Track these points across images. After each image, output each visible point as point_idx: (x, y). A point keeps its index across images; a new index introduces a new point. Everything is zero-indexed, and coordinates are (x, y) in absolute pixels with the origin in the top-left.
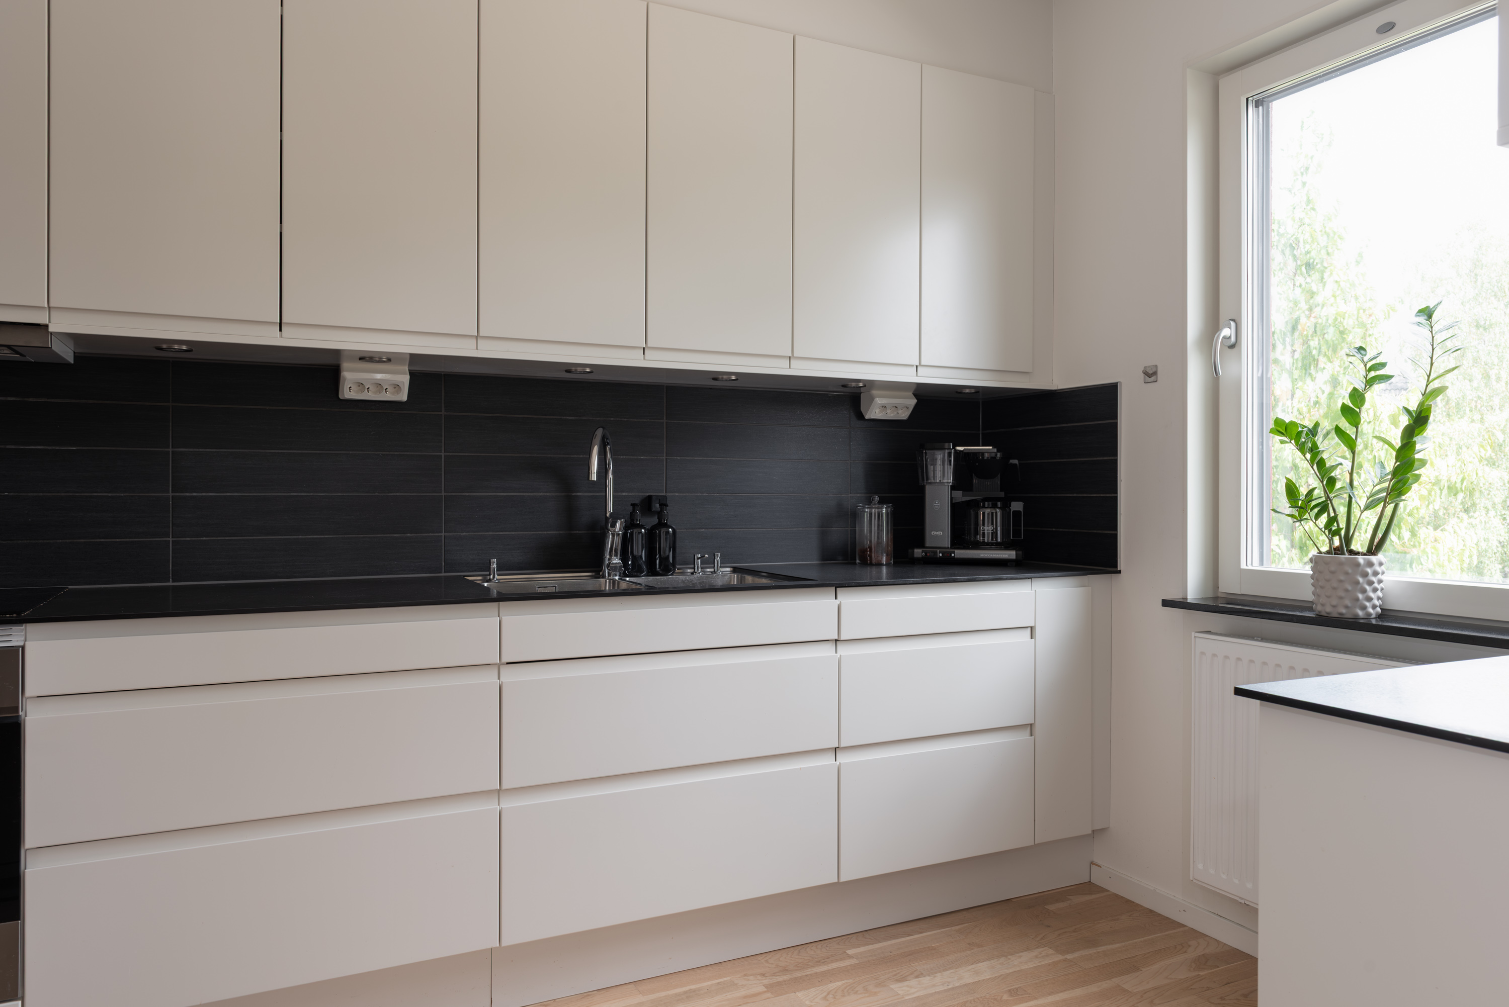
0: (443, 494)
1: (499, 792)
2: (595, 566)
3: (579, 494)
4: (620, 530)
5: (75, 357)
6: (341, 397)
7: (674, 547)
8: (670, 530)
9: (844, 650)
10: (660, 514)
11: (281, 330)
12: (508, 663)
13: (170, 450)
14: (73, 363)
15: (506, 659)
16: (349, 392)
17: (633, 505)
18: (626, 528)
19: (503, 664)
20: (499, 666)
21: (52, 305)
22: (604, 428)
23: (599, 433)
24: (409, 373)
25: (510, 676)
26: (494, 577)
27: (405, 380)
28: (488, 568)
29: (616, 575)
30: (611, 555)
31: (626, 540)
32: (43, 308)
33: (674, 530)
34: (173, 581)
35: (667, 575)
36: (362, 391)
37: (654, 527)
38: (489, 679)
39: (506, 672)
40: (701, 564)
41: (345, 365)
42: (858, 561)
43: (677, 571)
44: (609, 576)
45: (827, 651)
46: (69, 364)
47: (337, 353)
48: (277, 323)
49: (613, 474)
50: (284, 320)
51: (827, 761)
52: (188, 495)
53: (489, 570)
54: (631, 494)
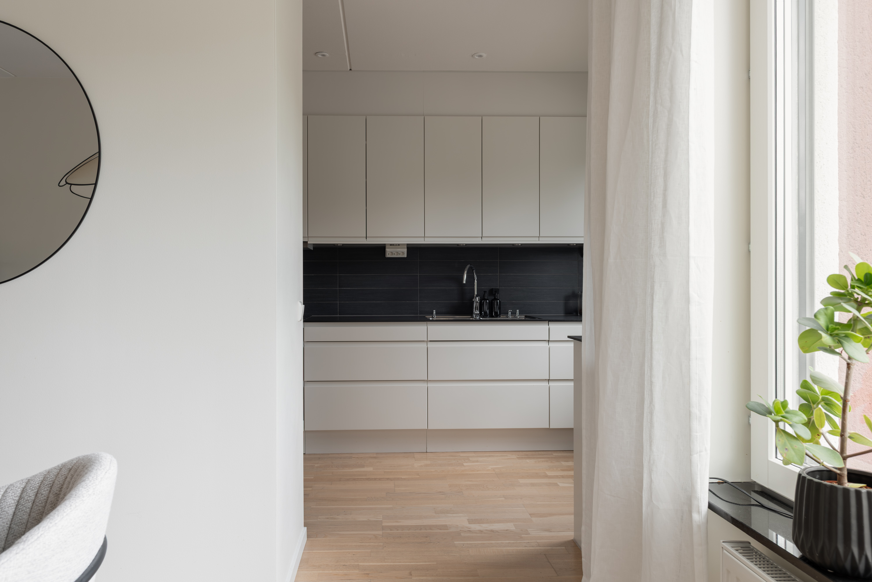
0: (419, 288)
1: (427, 381)
2: (471, 313)
3: (466, 288)
4: (478, 300)
5: (313, 248)
6: (386, 257)
7: (500, 308)
8: (498, 301)
9: (552, 345)
10: (494, 295)
11: (366, 239)
12: (430, 341)
13: (338, 275)
14: (313, 249)
15: (429, 340)
16: (388, 255)
17: (485, 292)
18: (481, 300)
19: (428, 341)
20: (427, 341)
21: (308, 236)
22: (471, 265)
23: (468, 266)
24: (407, 248)
25: (430, 345)
26: (434, 316)
27: (405, 250)
28: (432, 313)
29: (477, 317)
30: (475, 310)
31: (481, 305)
32: (307, 237)
33: (500, 301)
34: (339, 315)
35: (497, 318)
36: (392, 254)
37: (492, 300)
38: (424, 345)
39: (429, 343)
40: (511, 314)
41: (387, 247)
42: (579, 314)
43: (501, 316)
44: (475, 317)
45: (545, 344)
46: (312, 250)
47: (385, 244)
48: (364, 237)
49: (477, 280)
50: (367, 236)
51: (546, 384)
52: (343, 288)
53: (433, 314)
54: (485, 288)
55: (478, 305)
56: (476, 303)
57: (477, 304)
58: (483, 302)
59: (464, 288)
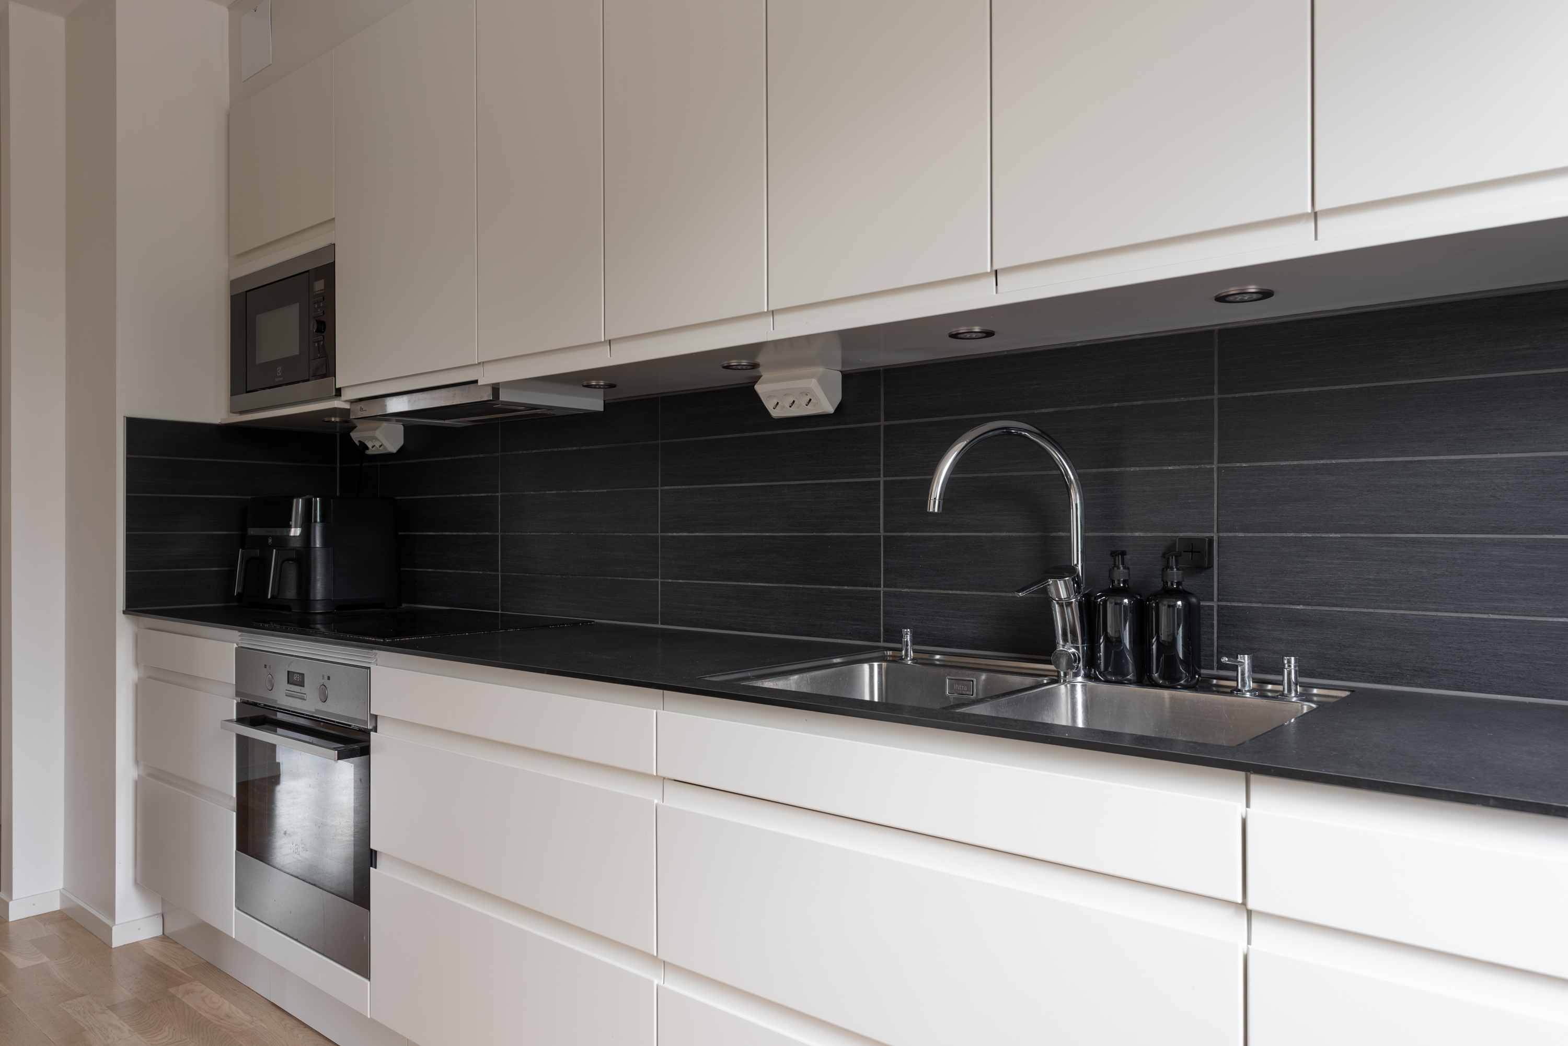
0: (882, 533)
1: (660, 962)
11: (610, 348)
13: (660, 489)
34: (661, 624)
39: (668, 790)
52: (670, 534)
53: (900, 642)
54: (1149, 534)
55: (1073, 615)
56: (1061, 606)
57: (1068, 611)
58: (1105, 602)
59: (1053, 534)
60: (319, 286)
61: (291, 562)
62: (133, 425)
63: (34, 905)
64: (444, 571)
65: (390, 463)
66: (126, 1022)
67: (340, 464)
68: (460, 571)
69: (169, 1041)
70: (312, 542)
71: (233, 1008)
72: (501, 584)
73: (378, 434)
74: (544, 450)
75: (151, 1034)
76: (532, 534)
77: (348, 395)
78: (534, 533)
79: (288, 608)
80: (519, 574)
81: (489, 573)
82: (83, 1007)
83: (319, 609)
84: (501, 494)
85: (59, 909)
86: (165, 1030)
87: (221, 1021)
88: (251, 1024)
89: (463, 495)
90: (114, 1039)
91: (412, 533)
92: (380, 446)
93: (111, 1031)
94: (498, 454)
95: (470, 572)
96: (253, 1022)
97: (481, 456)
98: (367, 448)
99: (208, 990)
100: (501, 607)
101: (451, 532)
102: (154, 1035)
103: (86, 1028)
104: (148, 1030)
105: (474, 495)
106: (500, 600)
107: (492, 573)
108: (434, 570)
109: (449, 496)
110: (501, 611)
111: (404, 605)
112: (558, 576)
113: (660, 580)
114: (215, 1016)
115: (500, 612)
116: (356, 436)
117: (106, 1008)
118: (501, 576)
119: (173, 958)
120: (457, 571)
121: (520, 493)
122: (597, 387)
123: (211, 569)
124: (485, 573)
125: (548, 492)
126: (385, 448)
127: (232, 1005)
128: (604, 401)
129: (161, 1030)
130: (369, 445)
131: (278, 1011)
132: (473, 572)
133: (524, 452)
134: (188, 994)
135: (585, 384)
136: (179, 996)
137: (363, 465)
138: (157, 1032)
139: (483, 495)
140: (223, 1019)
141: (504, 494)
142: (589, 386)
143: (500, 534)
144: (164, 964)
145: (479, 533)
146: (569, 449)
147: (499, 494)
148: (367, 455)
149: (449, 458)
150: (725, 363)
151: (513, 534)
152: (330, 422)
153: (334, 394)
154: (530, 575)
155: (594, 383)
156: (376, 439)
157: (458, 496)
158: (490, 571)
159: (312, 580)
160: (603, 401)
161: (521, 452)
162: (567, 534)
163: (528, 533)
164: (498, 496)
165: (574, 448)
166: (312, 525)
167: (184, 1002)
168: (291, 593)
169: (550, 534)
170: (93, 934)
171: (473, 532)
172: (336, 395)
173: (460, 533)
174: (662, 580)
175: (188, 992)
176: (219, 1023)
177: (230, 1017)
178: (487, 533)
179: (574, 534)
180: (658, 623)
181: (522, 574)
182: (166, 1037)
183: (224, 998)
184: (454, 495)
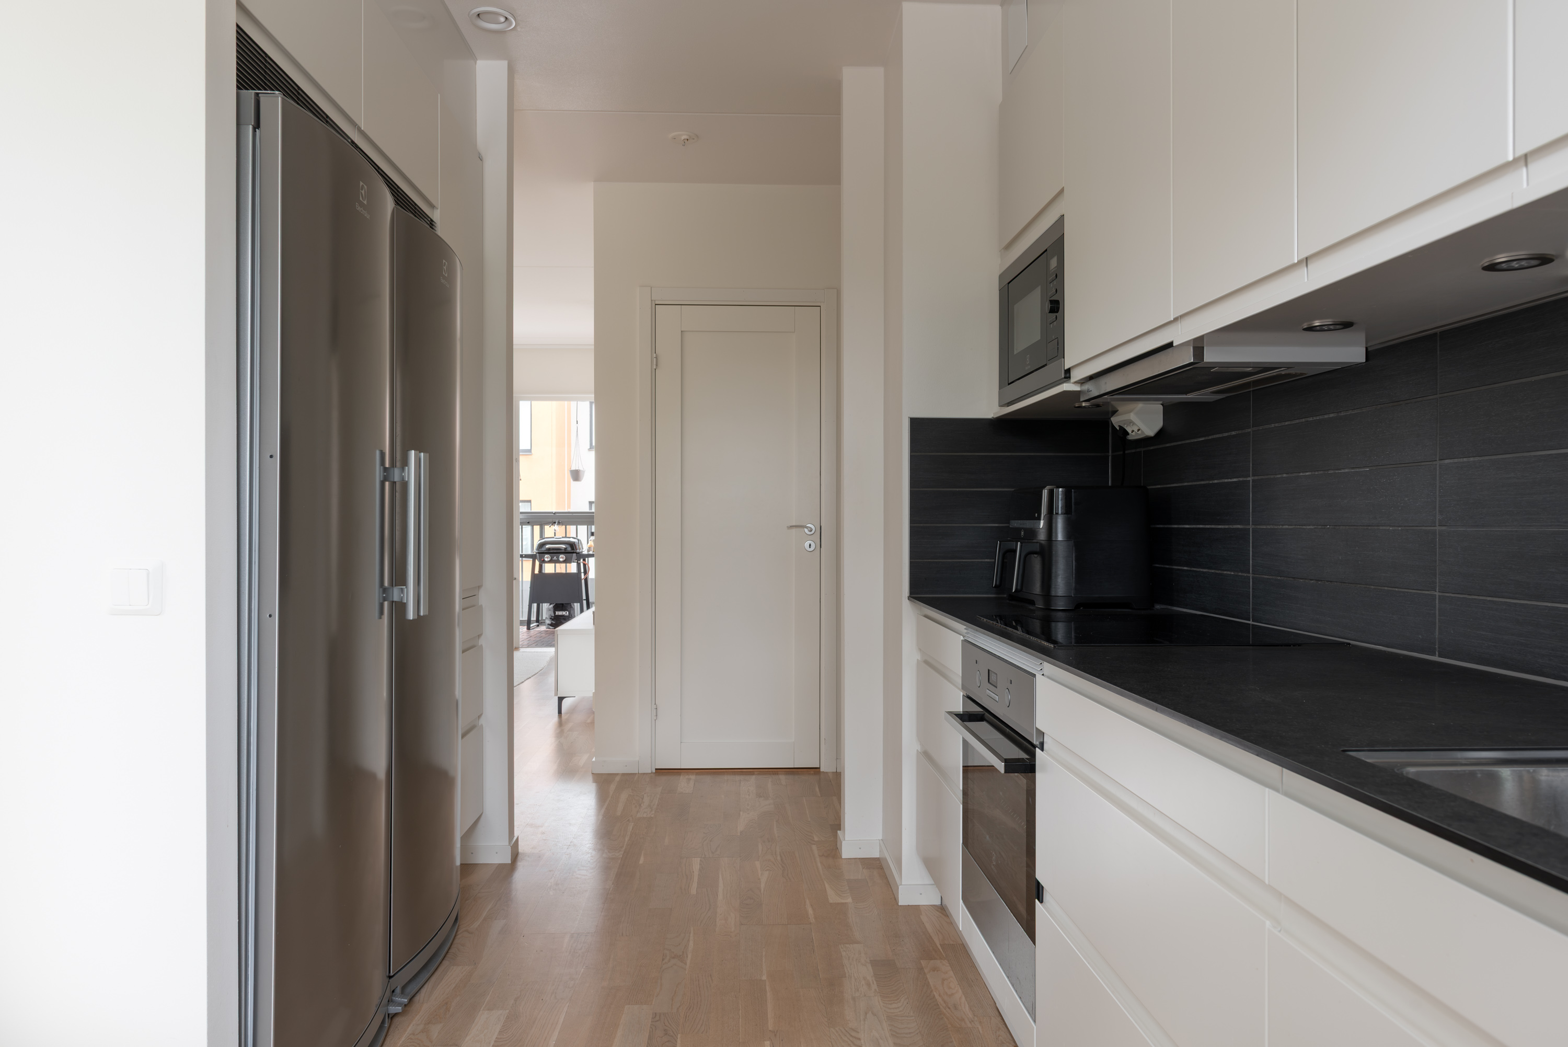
60: (1054, 263)
61: (1036, 556)
62: (917, 425)
63: (860, 848)
64: (1198, 570)
65: (1152, 448)
66: (876, 981)
67: (1112, 452)
68: (1213, 571)
69: (899, 1013)
70: (1054, 534)
71: (963, 999)
72: (1253, 589)
73: (1132, 417)
74: (1297, 421)
75: (889, 1001)
76: (1285, 527)
77: (1077, 375)
78: (1287, 527)
79: (1032, 603)
80: (1271, 577)
81: (1240, 574)
82: (854, 954)
83: (1060, 605)
84: (1253, 478)
85: (878, 857)
86: (900, 1001)
87: (947, 1009)
88: (970, 1022)
89: (1216, 481)
90: (861, 994)
91: (1166, 526)
92: (1139, 430)
93: (863, 985)
94: (1249, 430)
95: (1222, 572)
96: (973, 1021)
97: (1233, 433)
98: (1128, 434)
99: (951, 973)
100: (1253, 618)
101: (1204, 525)
102: (890, 1002)
103: (847, 975)
104: (888, 995)
105: (1226, 481)
106: (1251, 608)
107: (1243, 574)
108: (1189, 569)
109: (1202, 483)
110: (1253, 621)
111: (1158, 607)
112: (1313, 581)
113: (1437, 594)
114: (945, 1002)
115: (1251, 622)
116: (1116, 421)
117: (869, 961)
118: (1253, 579)
119: (939, 931)
120: (1210, 571)
121: (1272, 477)
122: (1326, 328)
123: (983, 560)
124: (1236, 574)
125: (1301, 474)
126: (1143, 432)
127: (963, 995)
128: (1367, 349)
129: (898, 999)
130: (1129, 430)
131: (999, 1019)
132: (1225, 572)
133: (1277, 425)
134: (934, 971)
135: (1305, 327)
136: (926, 971)
137: (1126, 452)
138: (894, 1000)
139: (1235, 480)
140: (949, 1008)
141: (1256, 478)
142: (1311, 329)
143: (1251, 527)
144: (929, 934)
145: (1231, 527)
146: (1326, 416)
147: (1250, 479)
148: (1130, 440)
149: (1203, 439)
150: (1486, 262)
151: (1264, 527)
152: (1080, 407)
153: (1063, 377)
154: (1282, 578)
155: (1317, 323)
156: (1134, 424)
157: (1211, 482)
158: (1242, 573)
159: (1053, 575)
160: (1364, 349)
161: (1273, 425)
162: (1323, 527)
163: (1281, 527)
164: (1249, 480)
165: (1332, 415)
166: (1054, 516)
167: (927, 978)
168: (1037, 588)
169: (1304, 527)
170: (891, 888)
171: (1224, 525)
172: (1065, 378)
173: (1213, 526)
174: (1441, 594)
175: (935, 969)
176: (945, 1011)
177: (956, 1007)
178: (1239, 526)
179: (1331, 527)
180: (1434, 654)
181: (1274, 577)
182: (898, 1008)
183: (960, 986)
184: (1207, 482)
